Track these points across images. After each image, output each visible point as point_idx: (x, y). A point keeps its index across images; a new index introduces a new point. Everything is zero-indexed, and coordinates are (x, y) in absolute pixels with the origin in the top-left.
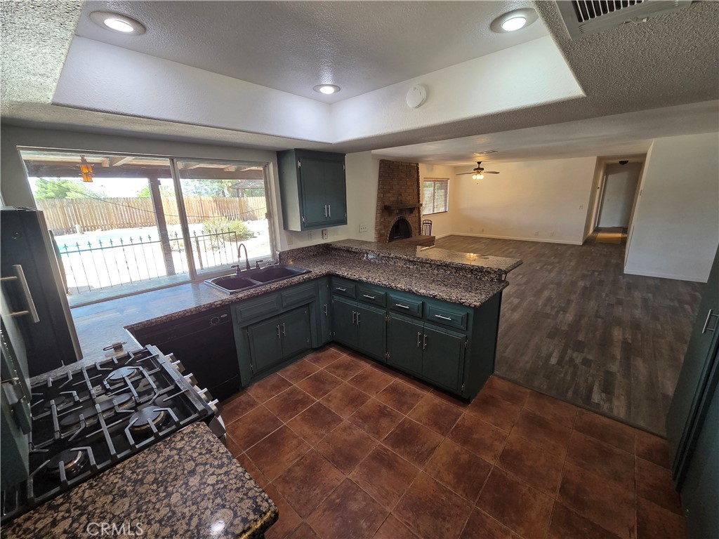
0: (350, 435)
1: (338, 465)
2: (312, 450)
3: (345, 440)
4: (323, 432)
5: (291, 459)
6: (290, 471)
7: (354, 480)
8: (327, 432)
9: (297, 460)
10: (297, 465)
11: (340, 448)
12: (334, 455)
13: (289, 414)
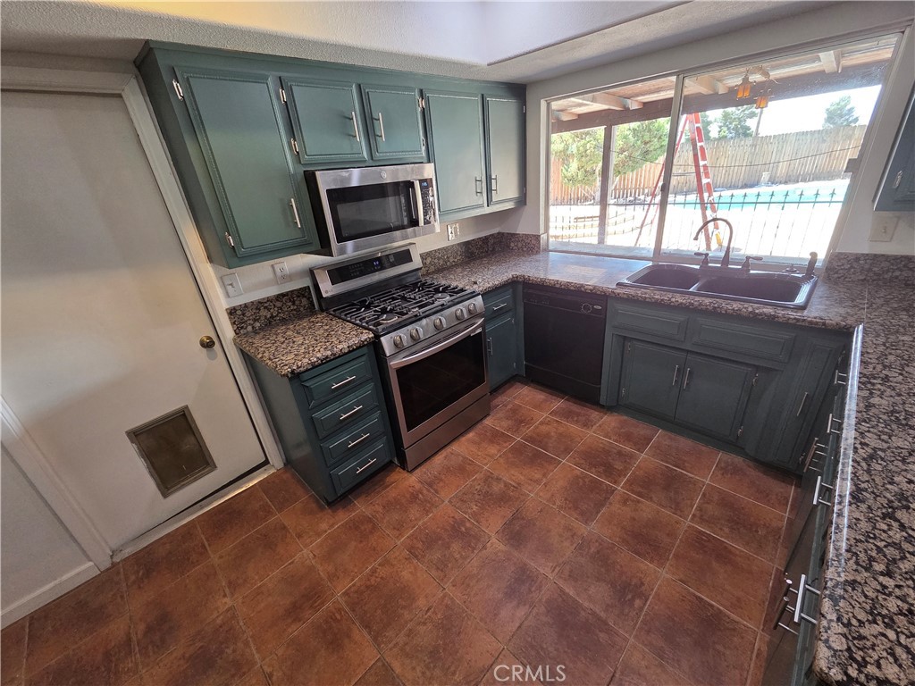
0: (561, 536)
1: (508, 525)
2: (529, 495)
3: (549, 531)
4: (558, 503)
5: (513, 478)
6: (498, 479)
7: (489, 545)
8: (561, 507)
9: (513, 484)
10: (506, 485)
11: (534, 525)
12: (523, 519)
13: (582, 461)
